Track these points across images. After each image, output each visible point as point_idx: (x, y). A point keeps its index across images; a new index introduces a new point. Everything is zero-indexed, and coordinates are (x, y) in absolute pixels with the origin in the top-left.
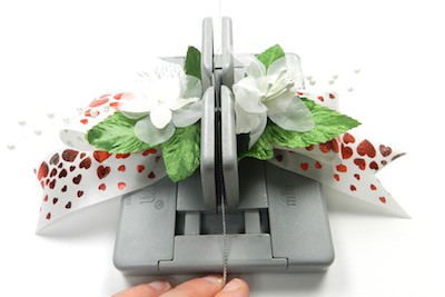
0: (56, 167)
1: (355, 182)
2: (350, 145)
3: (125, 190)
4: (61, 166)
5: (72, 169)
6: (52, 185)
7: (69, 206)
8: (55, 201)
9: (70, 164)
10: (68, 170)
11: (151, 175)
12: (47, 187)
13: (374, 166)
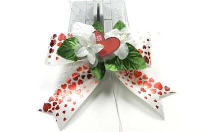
2: (151, 83)
13: (160, 93)
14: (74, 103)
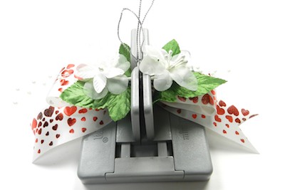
0: (41, 121)
1: (226, 129)
2: (223, 107)
3: (86, 133)
4: (44, 120)
5: (51, 121)
6: (40, 132)
7: (51, 144)
8: (42, 141)
9: (49, 118)
10: (49, 122)
11: (101, 123)
12: (37, 134)
13: (238, 121)
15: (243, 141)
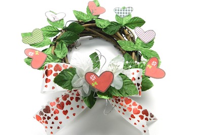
0: (44, 116)
1: (137, 122)
2: (140, 109)
7: (58, 128)
8: (51, 127)
9: (50, 114)
12: (44, 124)
13: (146, 119)
14: (61, 123)
15: (145, 131)
